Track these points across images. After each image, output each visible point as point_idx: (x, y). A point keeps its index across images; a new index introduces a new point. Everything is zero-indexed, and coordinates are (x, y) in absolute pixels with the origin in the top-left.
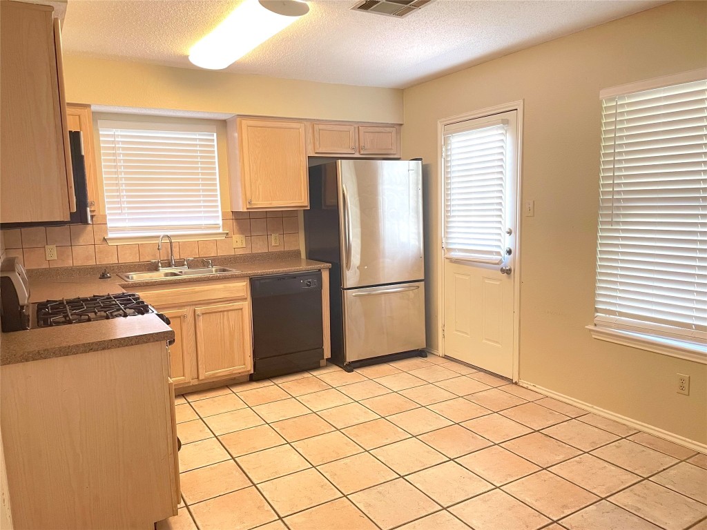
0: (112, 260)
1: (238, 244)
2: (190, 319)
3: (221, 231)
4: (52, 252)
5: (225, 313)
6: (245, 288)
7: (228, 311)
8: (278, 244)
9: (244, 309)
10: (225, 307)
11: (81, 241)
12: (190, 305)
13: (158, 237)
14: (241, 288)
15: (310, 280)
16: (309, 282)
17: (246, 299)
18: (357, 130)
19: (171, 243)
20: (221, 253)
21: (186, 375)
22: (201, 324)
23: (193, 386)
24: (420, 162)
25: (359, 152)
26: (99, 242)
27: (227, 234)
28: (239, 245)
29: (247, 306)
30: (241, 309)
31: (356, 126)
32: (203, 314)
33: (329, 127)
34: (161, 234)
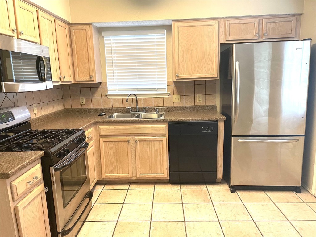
0: (109, 106)
1: (175, 100)
2: (132, 142)
3: (166, 92)
4: (83, 101)
5: (152, 142)
6: (165, 129)
7: (154, 141)
8: (201, 101)
9: (163, 141)
10: (152, 138)
11: (96, 95)
12: (133, 135)
13: (128, 95)
14: (163, 128)
15: (209, 127)
16: (208, 128)
17: (166, 135)
18: (261, 22)
19: (137, 98)
20: (165, 105)
21: (130, 173)
22: (138, 147)
23: (134, 180)
24: (310, 41)
25: (262, 38)
26: (104, 97)
27: (170, 94)
28: (177, 101)
29: (165, 140)
30: (162, 141)
31: (261, 18)
32: (139, 141)
33: (238, 21)
34: (130, 93)
